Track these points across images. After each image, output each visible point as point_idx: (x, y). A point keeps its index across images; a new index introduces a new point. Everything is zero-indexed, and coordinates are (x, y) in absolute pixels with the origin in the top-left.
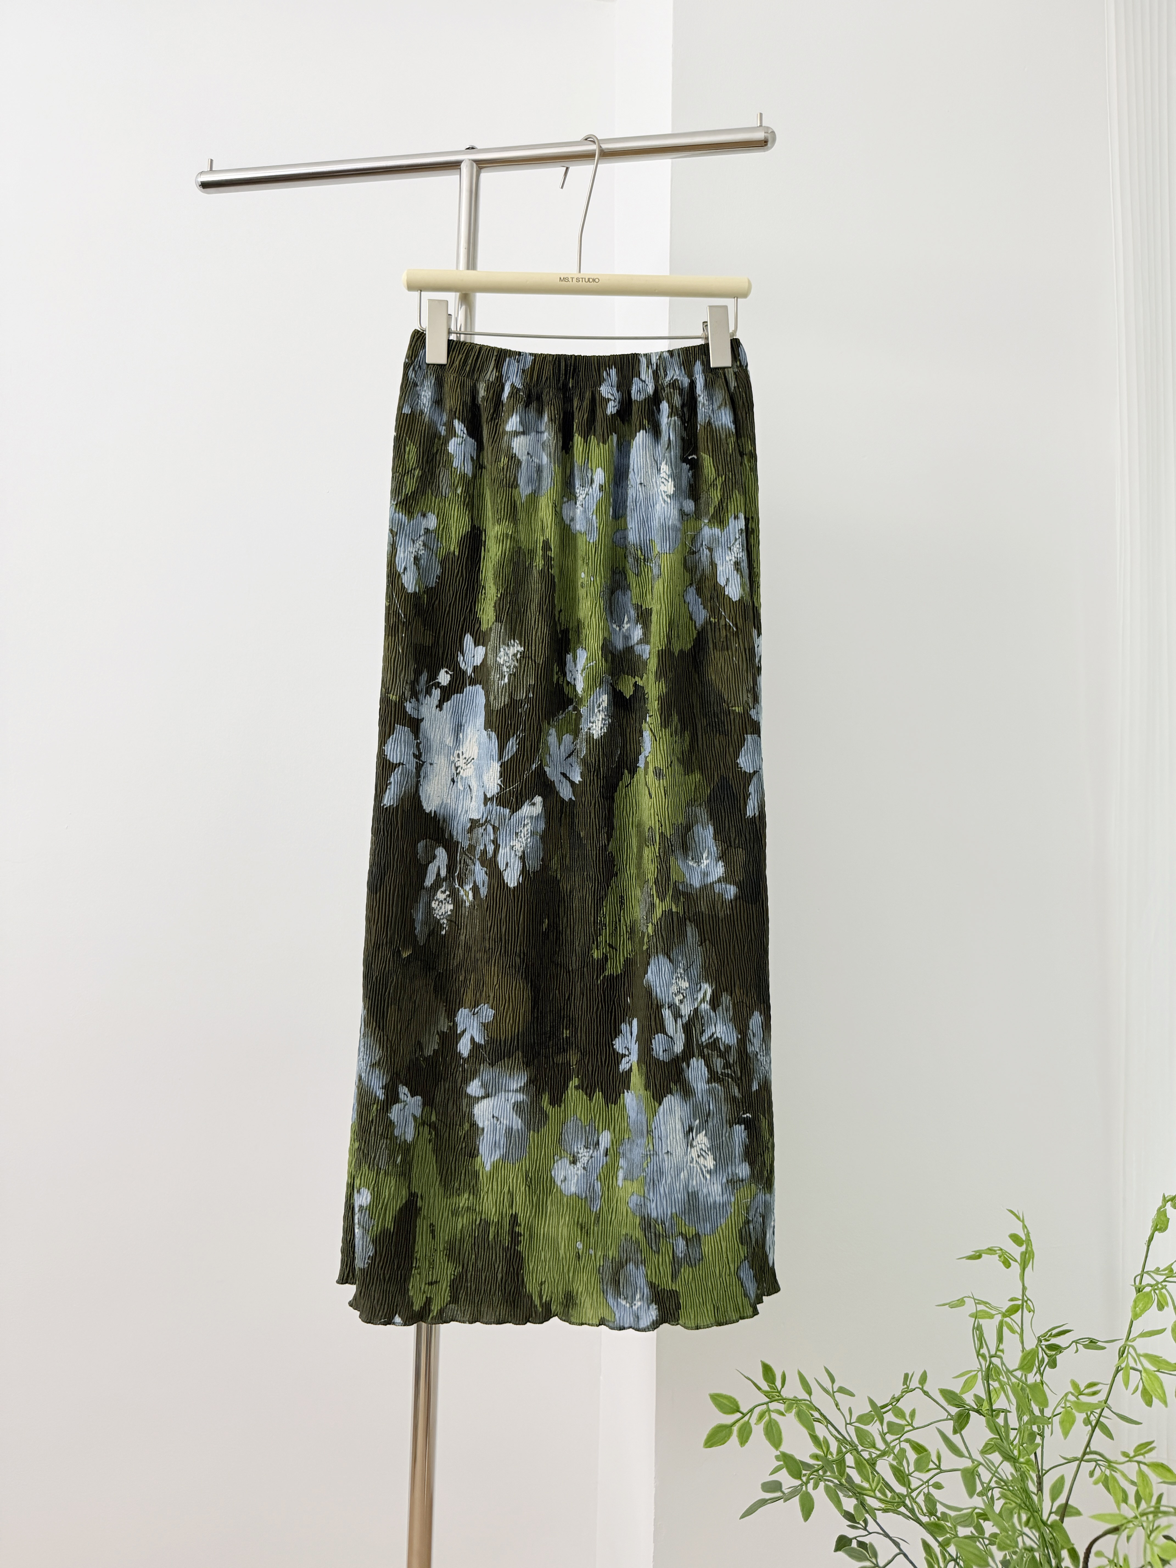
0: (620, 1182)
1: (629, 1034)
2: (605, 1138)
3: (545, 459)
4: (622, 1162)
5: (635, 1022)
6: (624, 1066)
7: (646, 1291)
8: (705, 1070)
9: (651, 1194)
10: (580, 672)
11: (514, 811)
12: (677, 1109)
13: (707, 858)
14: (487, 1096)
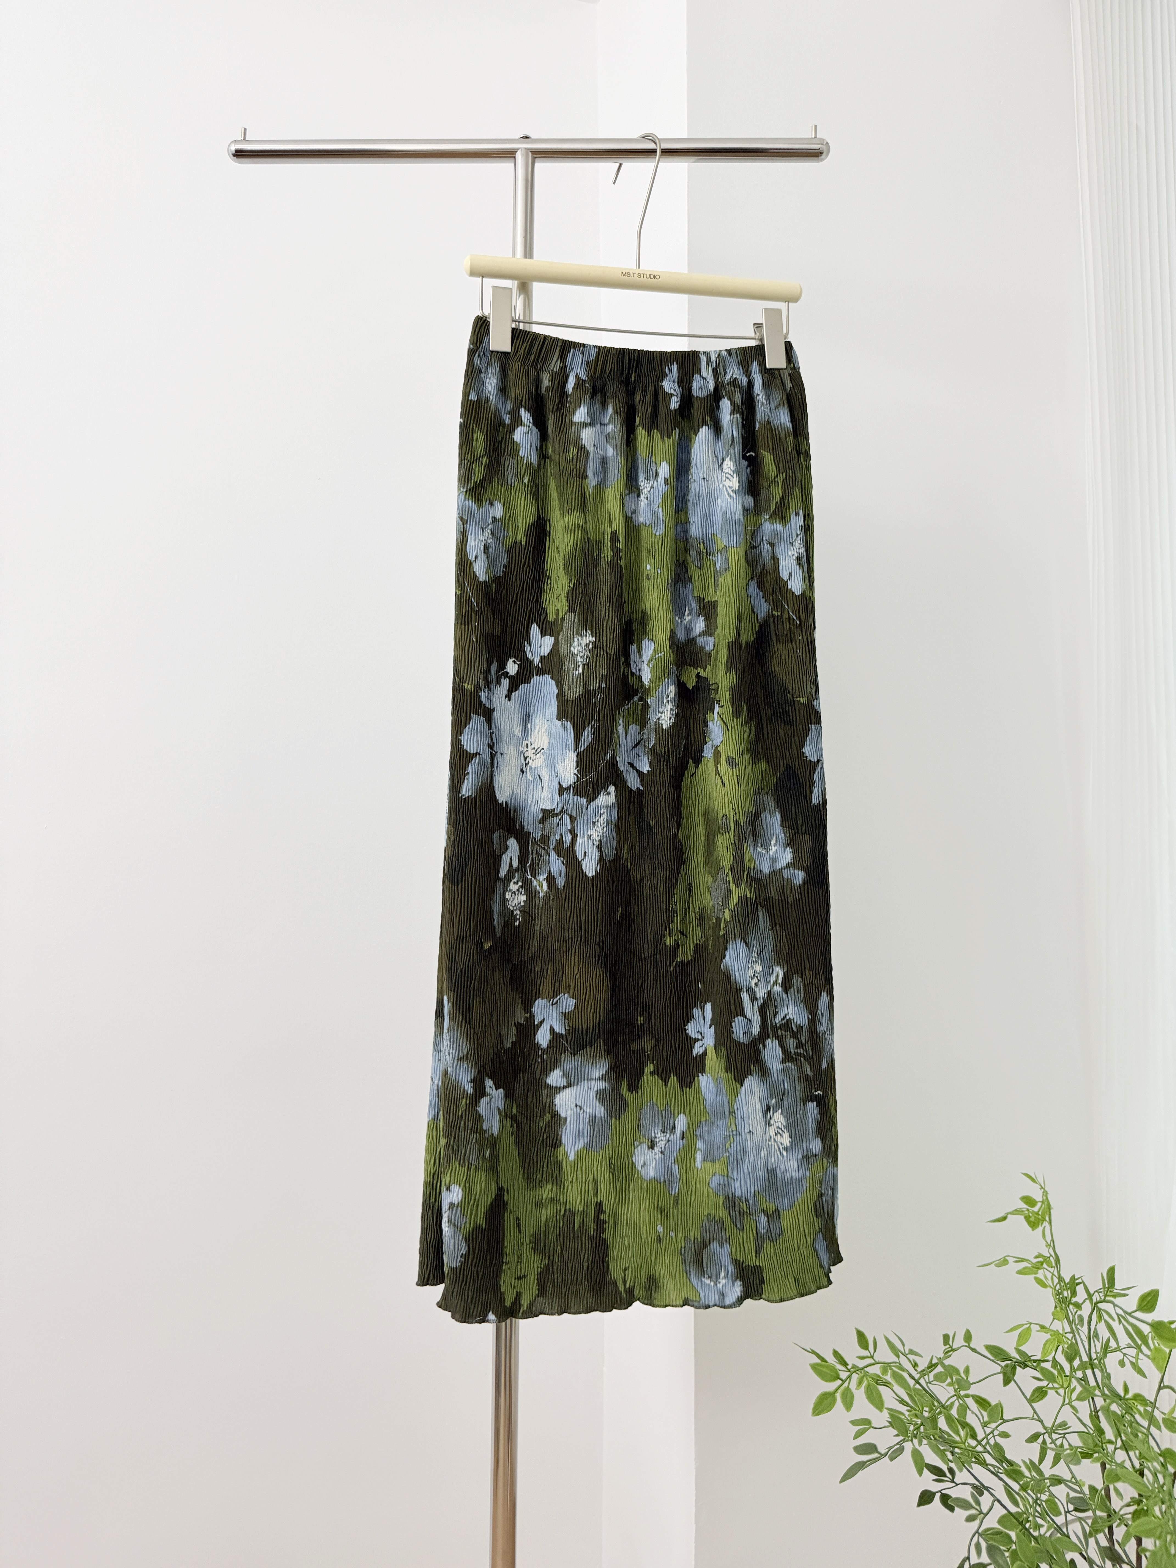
0: (698, 1164)
1: (701, 1019)
2: (681, 1122)
3: (610, 452)
4: (700, 1144)
5: (708, 1007)
6: (697, 1050)
7: (731, 1268)
8: (779, 1051)
9: (735, 1174)
10: (646, 663)
11: (590, 801)
12: (756, 1089)
13: (775, 845)
14: (569, 1085)
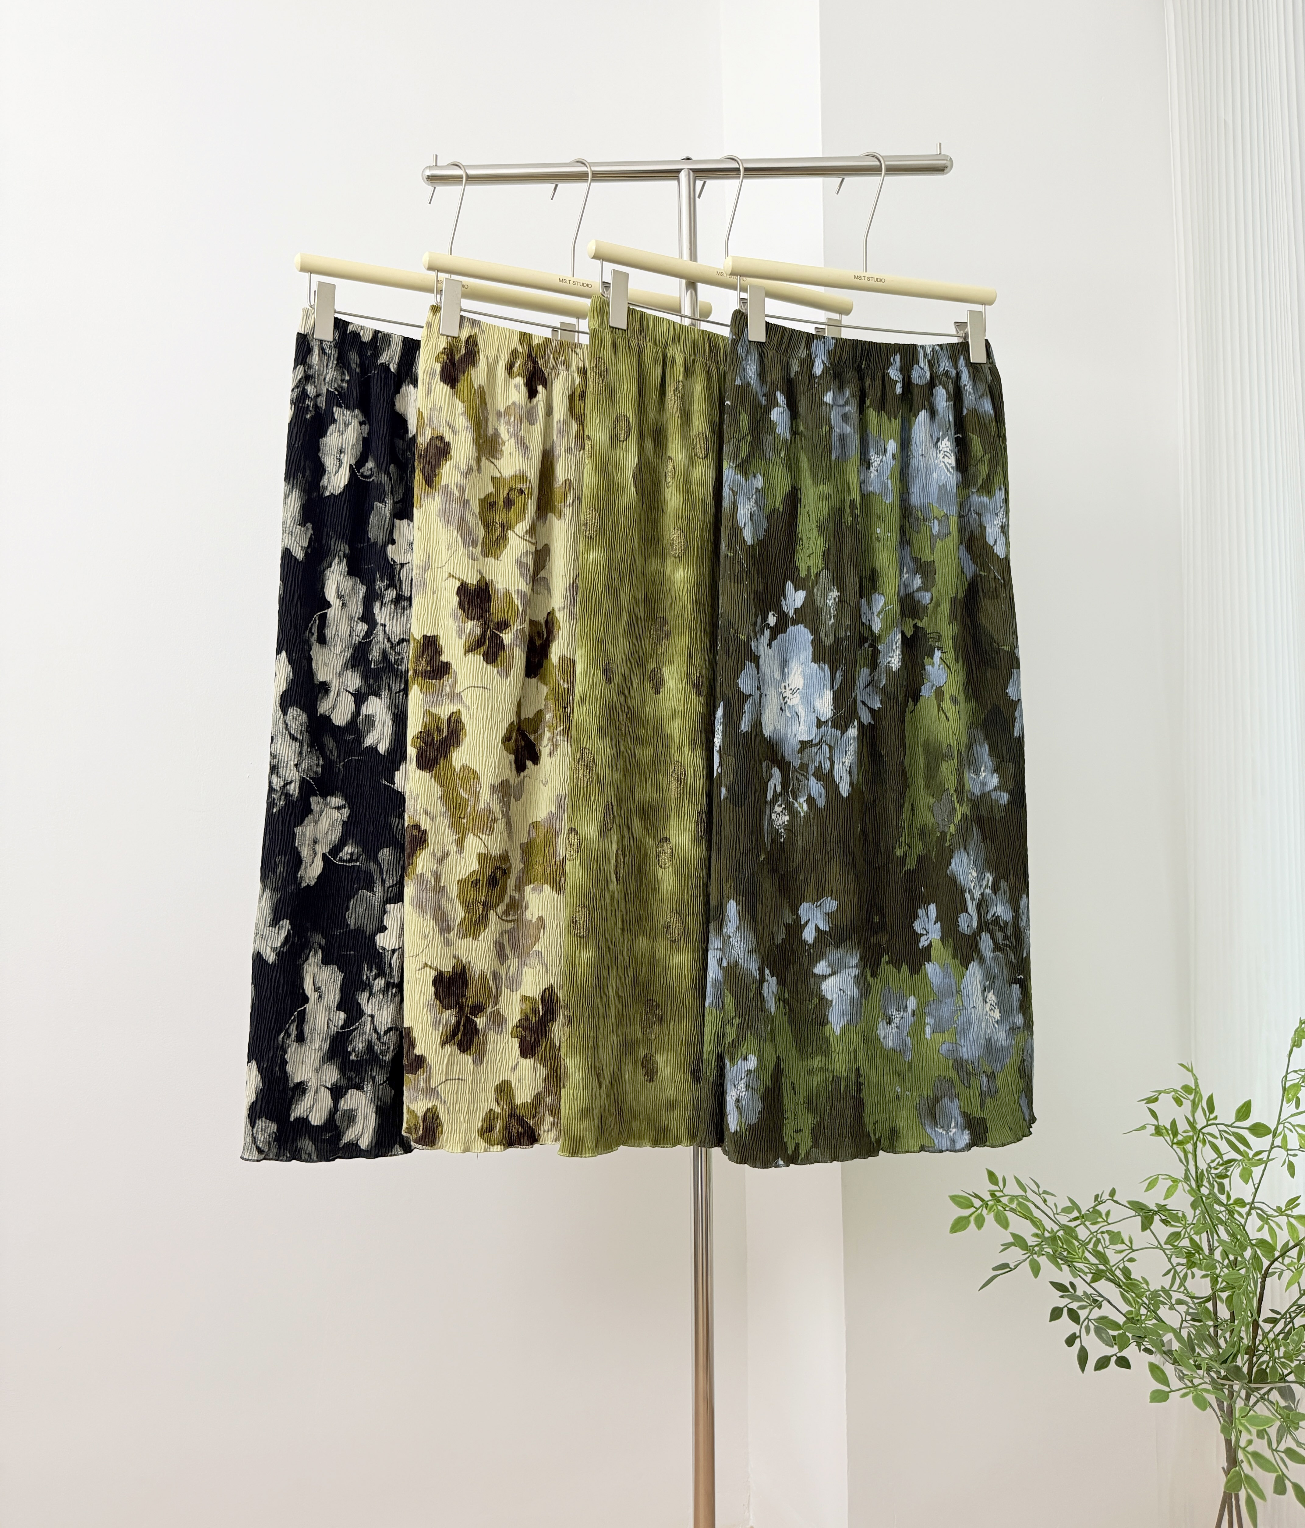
0: (928, 1036)
1: (927, 917)
2: (912, 1003)
3: (849, 429)
4: (928, 1020)
5: (933, 907)
6: (923, 943)
7: (960, 1119)
8: (991, 942)
10: (876, 614)
11: (843, 733)
12: (977, 972)
13: (984, 771)
14: (834, 973)
